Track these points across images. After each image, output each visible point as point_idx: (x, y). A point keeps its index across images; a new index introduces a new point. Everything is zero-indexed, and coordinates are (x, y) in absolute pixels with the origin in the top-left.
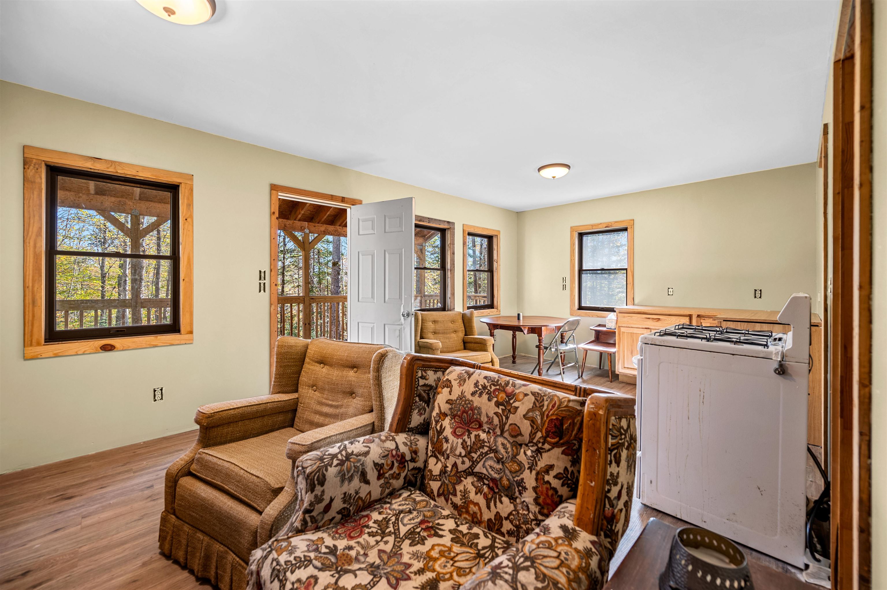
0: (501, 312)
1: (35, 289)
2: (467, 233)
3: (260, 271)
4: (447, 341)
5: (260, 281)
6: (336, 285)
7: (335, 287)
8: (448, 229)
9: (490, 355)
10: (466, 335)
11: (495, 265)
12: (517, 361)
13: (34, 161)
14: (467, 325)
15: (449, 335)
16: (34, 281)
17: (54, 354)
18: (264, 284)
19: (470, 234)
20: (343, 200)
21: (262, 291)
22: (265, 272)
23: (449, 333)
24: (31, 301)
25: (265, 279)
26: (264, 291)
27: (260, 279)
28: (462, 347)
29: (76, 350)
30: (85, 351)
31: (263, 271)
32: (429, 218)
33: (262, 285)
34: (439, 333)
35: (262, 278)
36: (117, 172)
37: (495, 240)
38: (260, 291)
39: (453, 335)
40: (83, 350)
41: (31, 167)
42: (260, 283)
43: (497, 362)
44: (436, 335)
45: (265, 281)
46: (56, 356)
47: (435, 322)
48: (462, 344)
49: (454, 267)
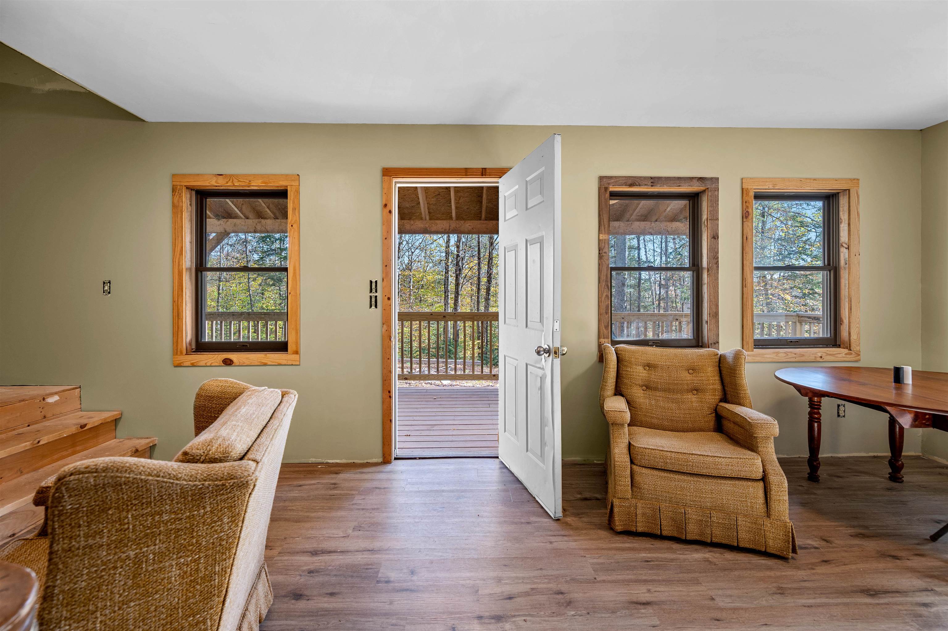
0: (862, 357)
1: (179, 303)
2: (752, 194)
3: (371, 282)
4: (674, 406)
5: (371, 294)
6: (620, 298)
7: (619, 301)
8: (704, 191)
9: (759, 462)
10: (725, 399)
11: (844, 253)
12: (908, 476)
13: (178, 187)
14: (727, 380)
15: (679, 396)
16: (178, 296)
17: (192, 364)
18: (376, 297)
19: (758, 197)
20: (484, 172)
21: (373, 307)
22: (376, 282)
23: (681, 392)
24: (176, 314)
25: (376, 291)
26: (376, 306)
27: (371, 291)
28: (712, 424)
29: (206, 361)
30: (212, 363)
31: (374, 281)
32: (651, 178)
33: (373, 300)
34: (656, 389)
35: (374, 291)
36: (234, 186)
37: (843, 201)
38: (371, 306)
39: (692, 398)
40: (211, 362)
41: (177, 193)
42: (371, 297)
43: (780, 484)
44: (649, 392)
45: (376, 294)
46: (193, 365)
47: (649, 366)
48: (712, 417)
49: (717, 263)
